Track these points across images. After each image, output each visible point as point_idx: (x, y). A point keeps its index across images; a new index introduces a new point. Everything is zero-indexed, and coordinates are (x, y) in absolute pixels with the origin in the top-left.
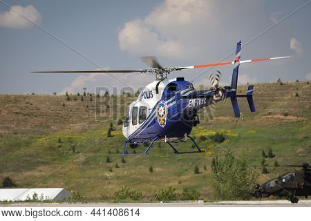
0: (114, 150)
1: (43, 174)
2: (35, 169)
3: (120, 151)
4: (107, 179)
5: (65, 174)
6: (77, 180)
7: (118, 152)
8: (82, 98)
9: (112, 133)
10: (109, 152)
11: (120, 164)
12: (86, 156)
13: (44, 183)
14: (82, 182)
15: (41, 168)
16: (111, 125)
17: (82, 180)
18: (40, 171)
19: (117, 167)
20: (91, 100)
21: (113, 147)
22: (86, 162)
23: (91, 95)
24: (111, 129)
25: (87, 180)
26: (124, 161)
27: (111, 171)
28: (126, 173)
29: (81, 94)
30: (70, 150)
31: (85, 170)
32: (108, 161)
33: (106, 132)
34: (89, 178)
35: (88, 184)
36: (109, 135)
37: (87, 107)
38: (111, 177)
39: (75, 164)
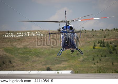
0: (96, 55)
1: (64, 66)
2: (60, 63)
4: (93, 68)
5: (74, 66)
6: (79, 69)
7: (98, 56)
8: (82, 32)
9: (95, 47)
10: (94, 56)
11: (99, 61)
12: (83, 57)
13: (65, 69)
14: (82, 69)
16: (95, 44)
17: (82, 68)
18: (63, 64)
19: (97, 62)
20: (86, 33)
23: (86, 30)
24: (95, 46)
25: (84, 68)
26: (100, 60)
27: (95, 64)
28: (101, 65)
29: (82, 30)
30: (76, 55)
31: (83, 64)
32: (94, 60)
33: (92, 47)
34: (85, 67)
35: (85, 70)
36: (94, 48)
37: (84, 36)
38: (95, 67)
39: (79, 61)
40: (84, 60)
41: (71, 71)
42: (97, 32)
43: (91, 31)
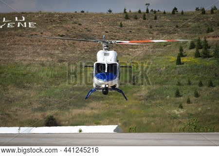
0: (185, 81)
1: (96, 112)
2: (85, 106)
3: (193, 82)
4: (176, 117)
5: (123, 112)
7: (189, 83)
8: (145, 16)
9: (183, 60)
10: (179, 84)
11: (193, 98)
12: (149, 88)
13: (96, 120)
15: (93, 104)
16: (181, 50)
18: (92, 109)
19: (189, 102)
20: (156, 18)
21: (184, 77)
22: (149, 96)
23: (155, 12)
24: (181, 55)
25: (152, 119)
26: (197, 95)
27: (181, 107)
28: (200, 109)
29: (143, 11)
31: (148, 107)
32: (178, 94)
33: (174, 58)
34: (154, 116)
36: (179, 62)
38: (180, 114)
39: (136, 99)
40: (150, 97)
41: (115, 127)
42: (186, 17)
43: (169, 14)
